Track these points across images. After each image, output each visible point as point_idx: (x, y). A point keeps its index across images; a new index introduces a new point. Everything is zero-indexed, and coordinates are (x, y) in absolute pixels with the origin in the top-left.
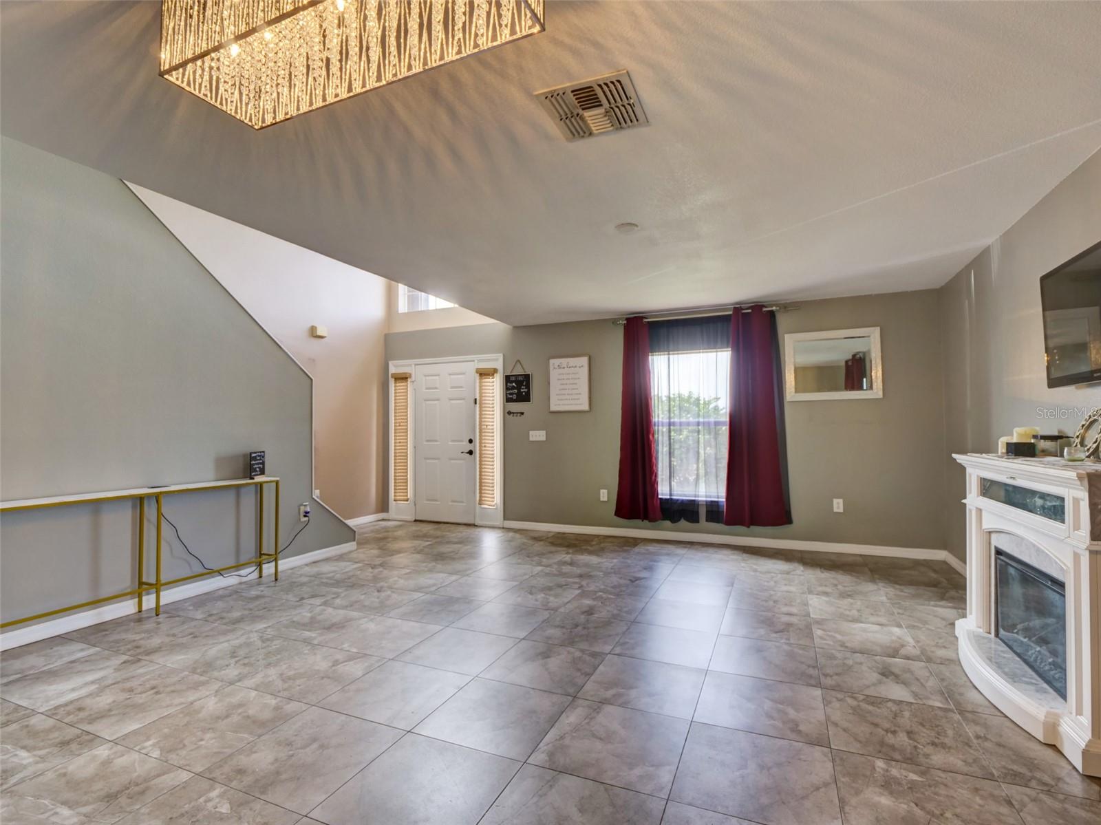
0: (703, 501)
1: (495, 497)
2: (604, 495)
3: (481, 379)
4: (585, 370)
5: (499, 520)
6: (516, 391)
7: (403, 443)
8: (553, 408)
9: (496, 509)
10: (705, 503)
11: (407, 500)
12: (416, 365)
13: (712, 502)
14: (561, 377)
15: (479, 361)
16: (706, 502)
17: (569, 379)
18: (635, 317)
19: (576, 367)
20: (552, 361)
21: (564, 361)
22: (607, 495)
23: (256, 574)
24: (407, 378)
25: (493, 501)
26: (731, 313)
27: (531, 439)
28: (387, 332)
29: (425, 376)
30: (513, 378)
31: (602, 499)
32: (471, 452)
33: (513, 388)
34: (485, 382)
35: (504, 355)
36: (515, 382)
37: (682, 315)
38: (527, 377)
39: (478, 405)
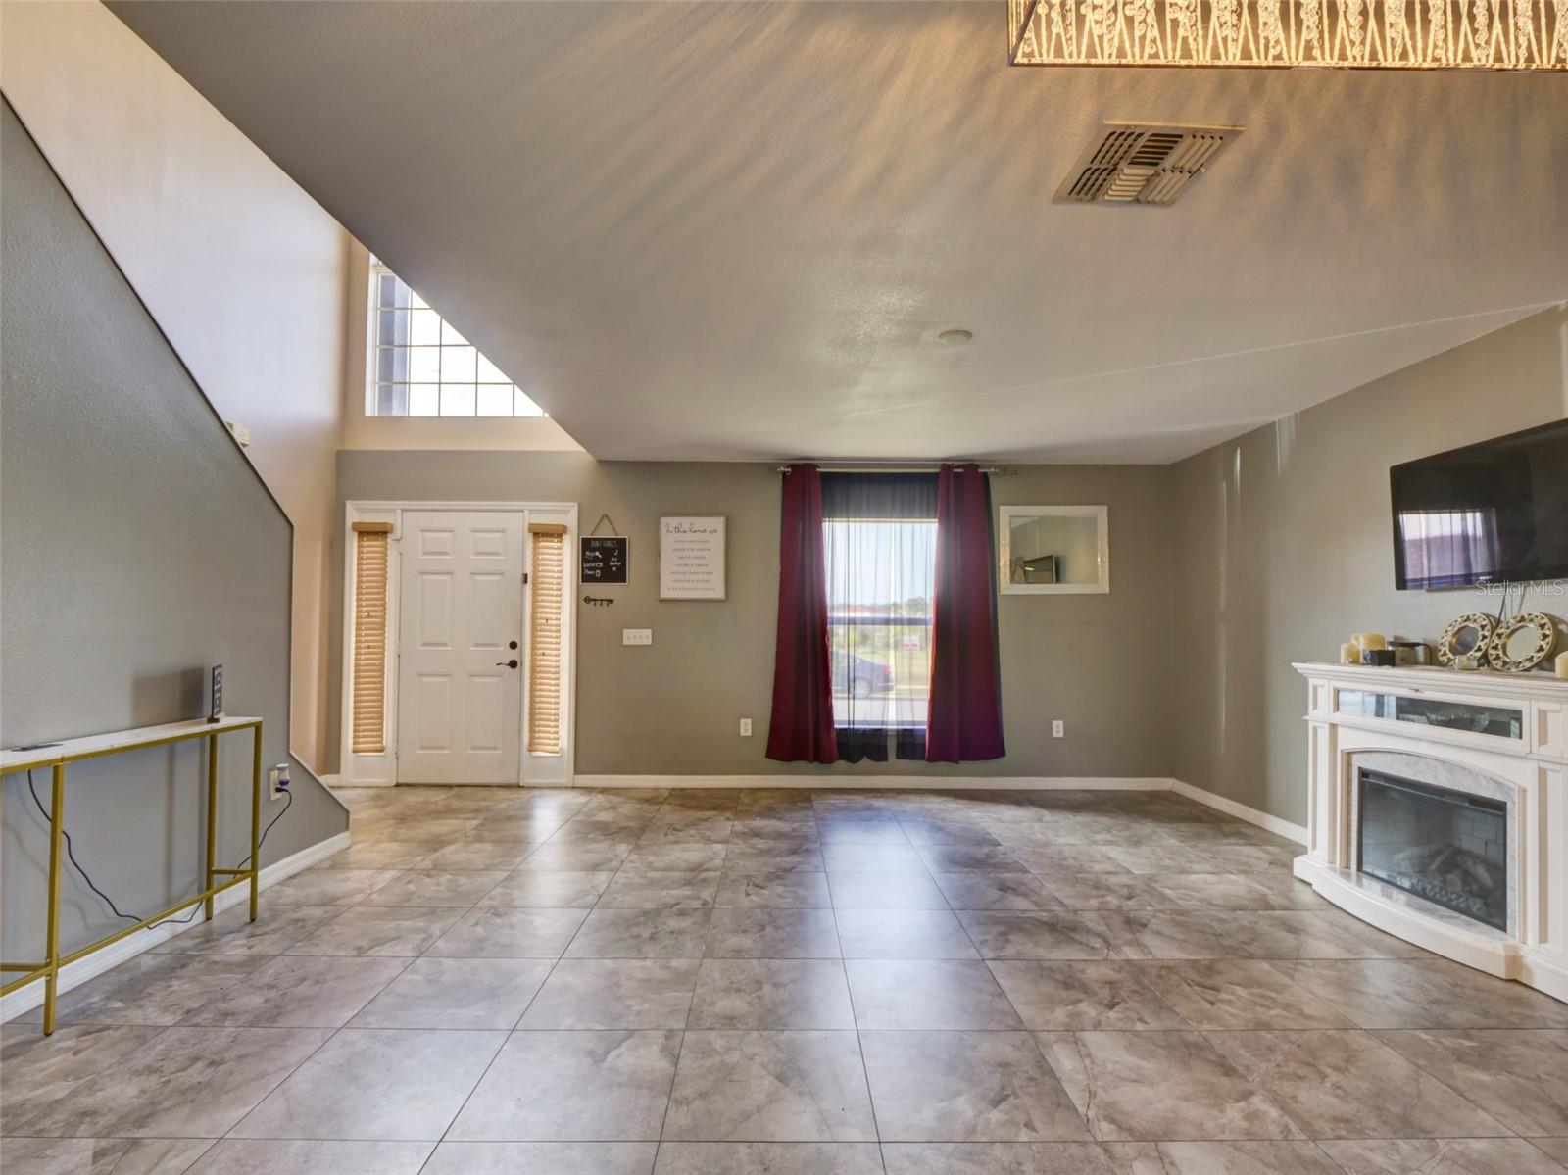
0: (893, 730)
1: (560, 736)
2: (746, 727)
3: (535, 542)
4: (721, 536)
5: (567, 776)
6: (601, 564)
7: (375, 647)
8: (665, 594)
9: (560, 756)
10: (895, 733)
11: (382, 750)
12: (403, 510)
13: (905, 730)
14: (680, 545)
15: (531, 511)
16: (897, 731)
17: (693, 549)
18: (806, 464)
19: (704, 531)
20: (664, 521)
21: (685, 522)
22: (751, 728)
23: (200, 916)
24: (386, 533)
25: (557, 745)
26: (937, 471)
27: (626, 642)
28: (339, 448)
29: (423, 531)
30: (597, 544)
31: (743, 733)
32: (513, 664)
33: (596, 559)
34: (543, 547)
35: (579, 505)
36: (601, 549)
37: (871, 468)
38: (621, 544)
39: (529, 586)
